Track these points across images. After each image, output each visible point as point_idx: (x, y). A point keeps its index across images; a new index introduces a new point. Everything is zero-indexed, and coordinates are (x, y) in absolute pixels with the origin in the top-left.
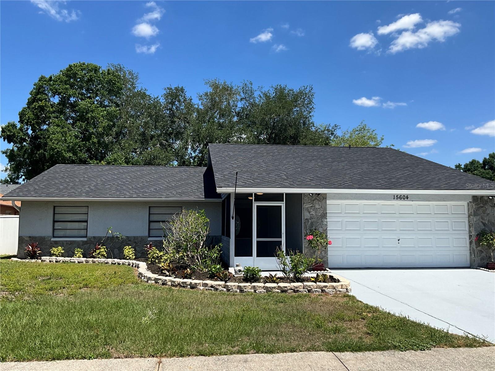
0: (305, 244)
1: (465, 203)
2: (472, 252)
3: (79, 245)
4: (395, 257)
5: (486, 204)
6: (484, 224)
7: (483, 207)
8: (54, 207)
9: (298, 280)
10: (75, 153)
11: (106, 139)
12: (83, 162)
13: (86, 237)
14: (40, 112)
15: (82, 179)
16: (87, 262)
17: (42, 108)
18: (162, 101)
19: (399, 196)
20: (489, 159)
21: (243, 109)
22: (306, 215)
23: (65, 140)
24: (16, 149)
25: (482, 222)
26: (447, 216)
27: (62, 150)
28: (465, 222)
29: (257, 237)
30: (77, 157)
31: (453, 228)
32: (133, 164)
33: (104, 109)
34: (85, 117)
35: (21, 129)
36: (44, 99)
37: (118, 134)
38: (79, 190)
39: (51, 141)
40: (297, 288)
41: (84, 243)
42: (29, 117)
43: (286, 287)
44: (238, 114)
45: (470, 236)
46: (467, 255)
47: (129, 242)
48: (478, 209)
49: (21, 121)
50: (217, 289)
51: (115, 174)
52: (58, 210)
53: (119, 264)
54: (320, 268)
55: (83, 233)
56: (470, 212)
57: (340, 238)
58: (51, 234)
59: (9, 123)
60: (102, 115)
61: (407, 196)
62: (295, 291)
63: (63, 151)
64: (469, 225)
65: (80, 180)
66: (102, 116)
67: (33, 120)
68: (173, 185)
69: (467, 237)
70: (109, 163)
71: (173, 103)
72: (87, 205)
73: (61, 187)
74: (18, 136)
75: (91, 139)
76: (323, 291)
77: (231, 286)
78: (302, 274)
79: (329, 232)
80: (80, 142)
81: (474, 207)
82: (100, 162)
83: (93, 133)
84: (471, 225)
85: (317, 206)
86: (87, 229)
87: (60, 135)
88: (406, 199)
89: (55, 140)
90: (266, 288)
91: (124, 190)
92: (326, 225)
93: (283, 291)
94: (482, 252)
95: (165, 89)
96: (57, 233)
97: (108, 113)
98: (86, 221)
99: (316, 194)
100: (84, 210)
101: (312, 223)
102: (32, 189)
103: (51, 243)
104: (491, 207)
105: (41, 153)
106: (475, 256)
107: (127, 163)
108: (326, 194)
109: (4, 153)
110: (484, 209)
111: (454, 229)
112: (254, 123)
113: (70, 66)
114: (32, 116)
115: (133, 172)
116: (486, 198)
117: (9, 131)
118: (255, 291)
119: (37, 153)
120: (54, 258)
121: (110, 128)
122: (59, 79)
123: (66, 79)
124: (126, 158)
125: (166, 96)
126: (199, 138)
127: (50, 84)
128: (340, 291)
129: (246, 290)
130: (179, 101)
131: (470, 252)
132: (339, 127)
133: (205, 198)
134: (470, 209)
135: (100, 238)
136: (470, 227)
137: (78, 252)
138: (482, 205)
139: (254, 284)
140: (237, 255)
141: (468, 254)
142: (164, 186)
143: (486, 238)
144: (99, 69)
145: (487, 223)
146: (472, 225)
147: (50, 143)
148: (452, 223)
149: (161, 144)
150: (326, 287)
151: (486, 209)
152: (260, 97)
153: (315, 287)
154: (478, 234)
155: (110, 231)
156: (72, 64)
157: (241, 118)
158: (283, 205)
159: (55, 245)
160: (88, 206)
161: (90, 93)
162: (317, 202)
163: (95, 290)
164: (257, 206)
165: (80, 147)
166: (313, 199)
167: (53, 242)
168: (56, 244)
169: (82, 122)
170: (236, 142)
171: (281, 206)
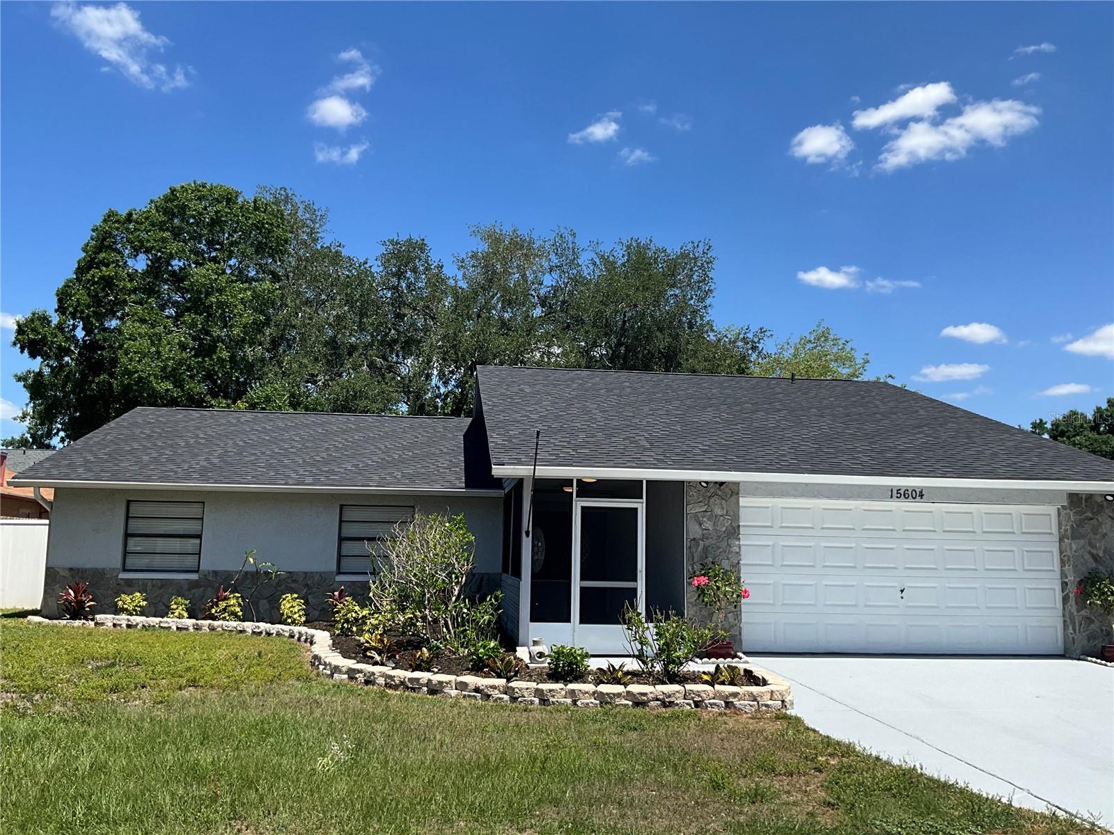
0: (689, 596)
1: (1052, 510)
2: (1068, 620)
3: (180, 590)
4: (895, 630)
5: (1099, 512)
6: (1096, 558)
7: (1092, 519)
8: (129, 502)
9: (673, 678)
10: (178, 384)
11: (249, 352)
12: (196, 402)
13: (197, 571)
14: (103, 289)
15: (192, 441)
16: (197, 628)
17: (108, 282)
18: (377, 268)
19: (902, 492)
20: (1107, 410)
21: (556, 289)
22: (692, 530)
23: (158, 352)
24: (47, 371)
25: (1090, 553)
26: (1010, 537)
27: (149, 375)
28: (1052, 552)
29: (582, 579)
30: (183, 390)
31: (1025, 565)
32: (307, 409)
33: (247, 285)
34: (203, 304)
35: (60, 327)
36: (113, 262)
37: (275, 343)
38: (186, 467)
39: (126, 355)
40: (669, 696)
41: (193, 585)
42: (78, 301)
43: (645, 694)
44: (543, 302)
45: (1064, 585)
46: (1056, 627)
47: (293, 585)
48: (1080, 524)
49: (61, 310)
50: (489, 696)
51: (265, 431)
52: (135, 510)
53: (269, 634)
54: (723, 651)
55: (190, 561)
56: (1062, 530)
57: (769, 584)
58: (119, 565)
59: (34, 314)
60: (242, 299)
61: (921, 492)
62: (666, 703)
63: (152, 378)
64: (1061, 559)
65: (187, 443)
66: (242, 301)
67: (88, 307)
68: (396, 456)
69: (1058, 587)
70: (253, 406)
71: (400, 275)
72: (200, 499)
73: (146, 458)
74: (52, 342)
75: (215, 353)
76: (728, 704)
77: (521, 690)
78: (681, 664)
79: (743, 570)
80: (190, 358)
81: (1072, 519)
82: (234, 403)
83: (219, 339)
84: (1066, 559)
85: (718, 511)
86: (199, 554)
87: (146, 342)
88: (918, 499)
89: (135, 353)
90: (600, 696)
91: (285, 466)
92: (738, 553)
93: (639, 703)
94: (1092, 622)
95: (384, 244)
96: (132, 561)
97: (256, 296)
98: (199, 537)
99: (716, 483)
100: (195, 510)
101: (706, 549)
102: (79, 461)
103: (118, 584)
104: (1110, 519)
105: (104, 381)
106: (1074, 630)
107: (294, 405)
108: (737, 484)
109: (19, 379)
110: (1096, 523)
111: (1027, 568)
112: (579, 321)
113: (173, 191)
114: (86, 299)
115: (307, 425)
116: (1099, 500)
117: (34, 330)
118: (575, 702)
119: (93, 382)
120: (123, 619)
121: (259, 327)
122: (147, 218)
123: (164, 218)
124: (293, 395)
125: (386, 260)
126: (456, 353)
127: (127, 229)
128: (767, 706)
129: (554, 700)
130: (414, 270)
131: (1065, 622)
132: (768, 333)
133: (467, 486)
134: (1064, 523)
135: (228, 575)
136: (1063, 563)
137: (179, 606)
138: (1090, 515)
139: (571, 686)
140: (535, 618)
141: (1060, 626)
142: (375, 458)
143: (1099, 589)
144: (236, 197)
145: (1101, 555)
146: (1069, 560)
147: (124, 360)
148: (1023, 555)
149: (372, 365)
150: (735, 695)
151: (1100, 524)
152: (594, 264)
153: (711, 695)
154: (1082, 580)
155: (251, 560)
156: (178, 187)
157: (550, 311)
158: (640, 506)
159: (126, 589)
160: (204, 503)
161: (216, 250)
162: (718, 502)
163: (212, 694)
164: (582, 507)
165: (189, 368)
166: (709, 494)
167: (121, 582)
168: (129, 587)
169: (196, 313)
170: (539, 364)
171: (636, 509)
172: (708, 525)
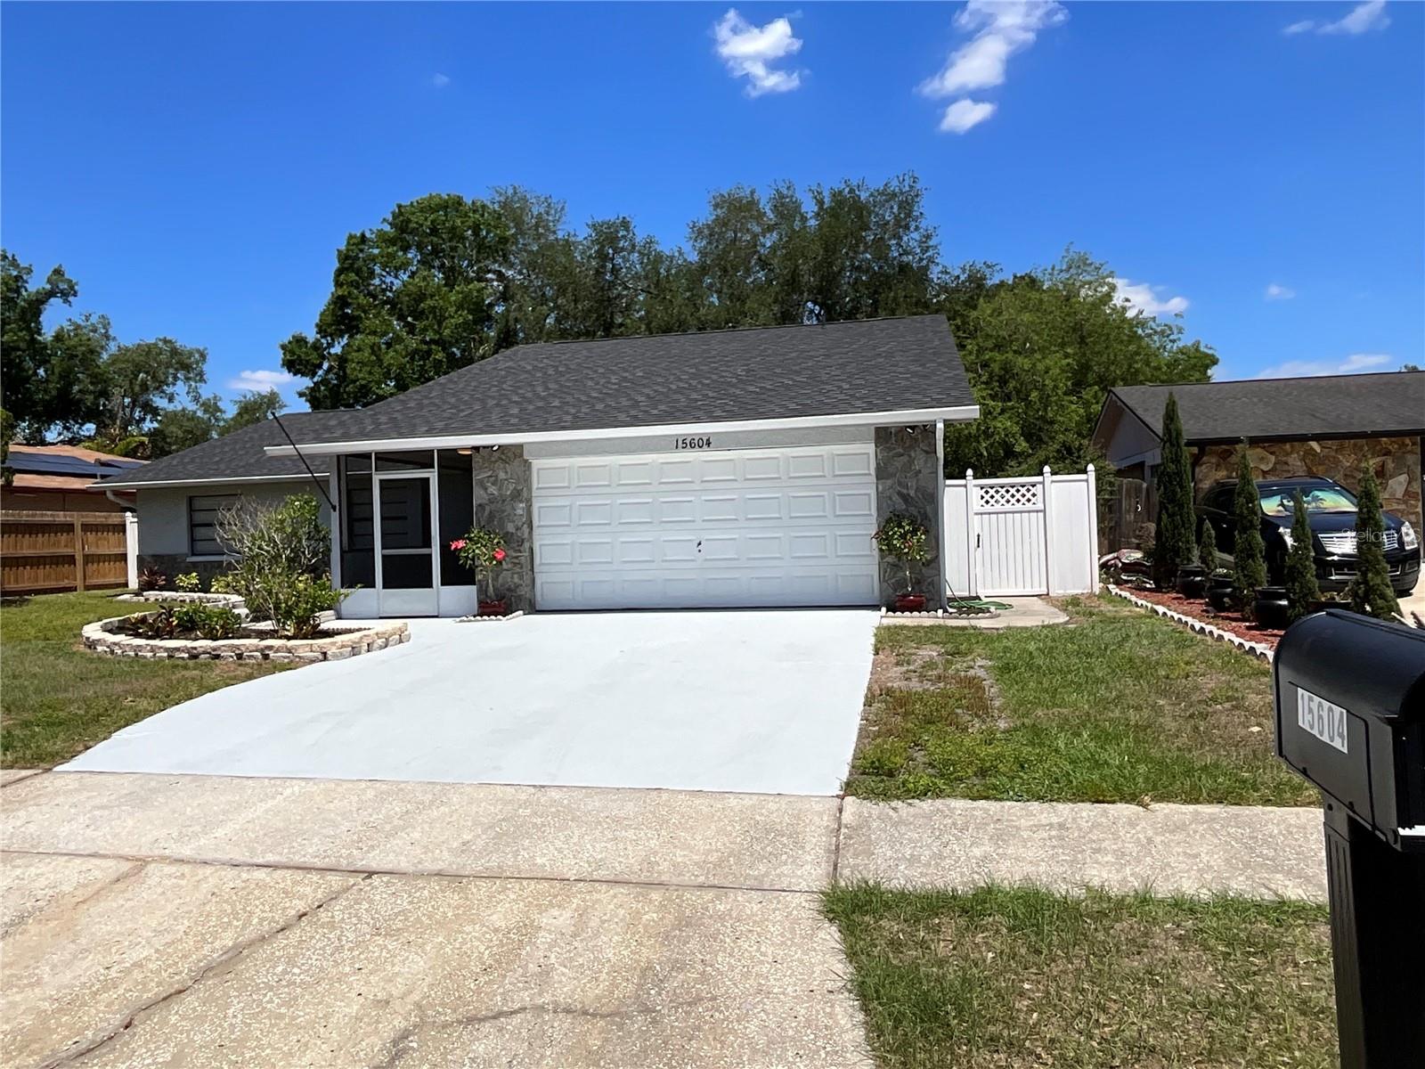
1: (872, 448)
4: (693, 584)
5: (911, 447)
6: (905, 498)
7: (903, 455)
8: (191, 499)
19: (688, 442)
22: (478, 496)
25: (899, 493)
26: (821, 481)
28: (869, 495)
29: (383, 548)
31: (837, 510)
35: (316, 346)
46: (872, 576)
48: (887, 462)
49: (321, 330)
52: (198, 504)
57: (567, 544)
58: (183, 547)
61: (708, 440)
81: (879, 457)
85: (502, 475)
88: (705, 447)
92: (523, 516)
95: (594, 224)
96: (199, 547)
101: (491, 513)
103: (183, 566)
104: (924, 454)
108: (521, 446)
110: (905, 459)
111: (838, 513)
122: (380, 236)
138: (901, 451)
141: (876, 574)
145: (912, 495)
148: (834, 500)
151: (912, 460)
158: (433, 475)
159: (193, 570)
162: (502, 466)
164: (381, 481)
166: (493, 459)
167: (187, 564)
171: (428, 479)
172: (493, 490)
